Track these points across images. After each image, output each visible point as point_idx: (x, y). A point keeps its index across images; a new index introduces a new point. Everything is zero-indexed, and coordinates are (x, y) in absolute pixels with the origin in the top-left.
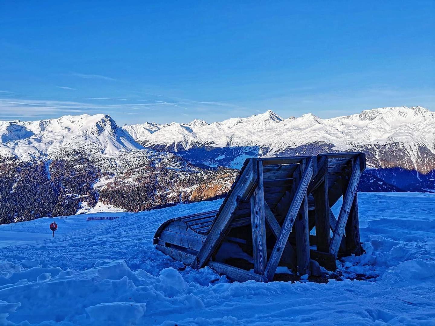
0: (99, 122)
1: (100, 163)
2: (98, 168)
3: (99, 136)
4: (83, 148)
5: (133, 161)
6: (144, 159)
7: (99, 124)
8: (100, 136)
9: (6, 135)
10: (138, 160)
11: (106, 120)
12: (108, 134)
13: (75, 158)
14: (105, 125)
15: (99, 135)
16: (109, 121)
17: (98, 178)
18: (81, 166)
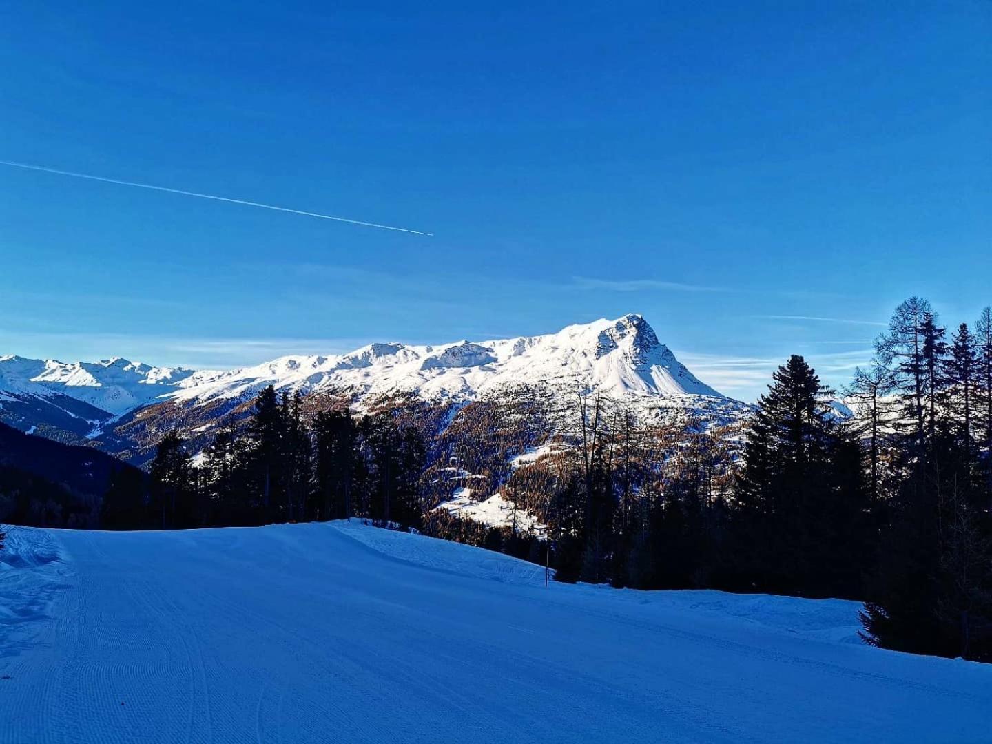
0: (609, 329)
1: (561, 414)
2: (552, 424)
3: (598, 359)
4: (547, 383)
5: (646, 416)
6: (679, 414)
7: (607, 333)
8: (600, 360)
9: (437, 357)
10: (660, 416)
11: (628, 326)
12: (620, 357)
13: (517, 400)
14: (623, 336)
15: (599, 357)
16: (634, 328)
17: (536, 446)
18: (517, 416)
